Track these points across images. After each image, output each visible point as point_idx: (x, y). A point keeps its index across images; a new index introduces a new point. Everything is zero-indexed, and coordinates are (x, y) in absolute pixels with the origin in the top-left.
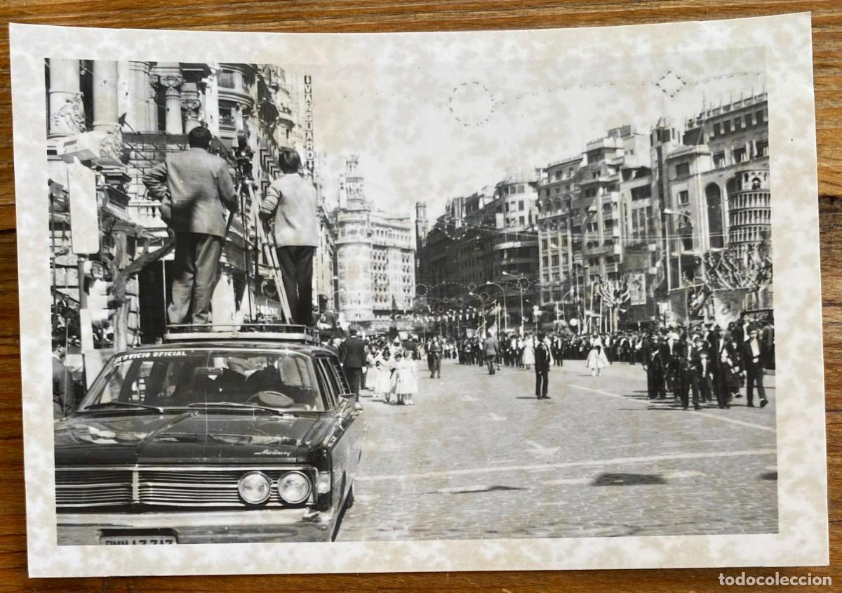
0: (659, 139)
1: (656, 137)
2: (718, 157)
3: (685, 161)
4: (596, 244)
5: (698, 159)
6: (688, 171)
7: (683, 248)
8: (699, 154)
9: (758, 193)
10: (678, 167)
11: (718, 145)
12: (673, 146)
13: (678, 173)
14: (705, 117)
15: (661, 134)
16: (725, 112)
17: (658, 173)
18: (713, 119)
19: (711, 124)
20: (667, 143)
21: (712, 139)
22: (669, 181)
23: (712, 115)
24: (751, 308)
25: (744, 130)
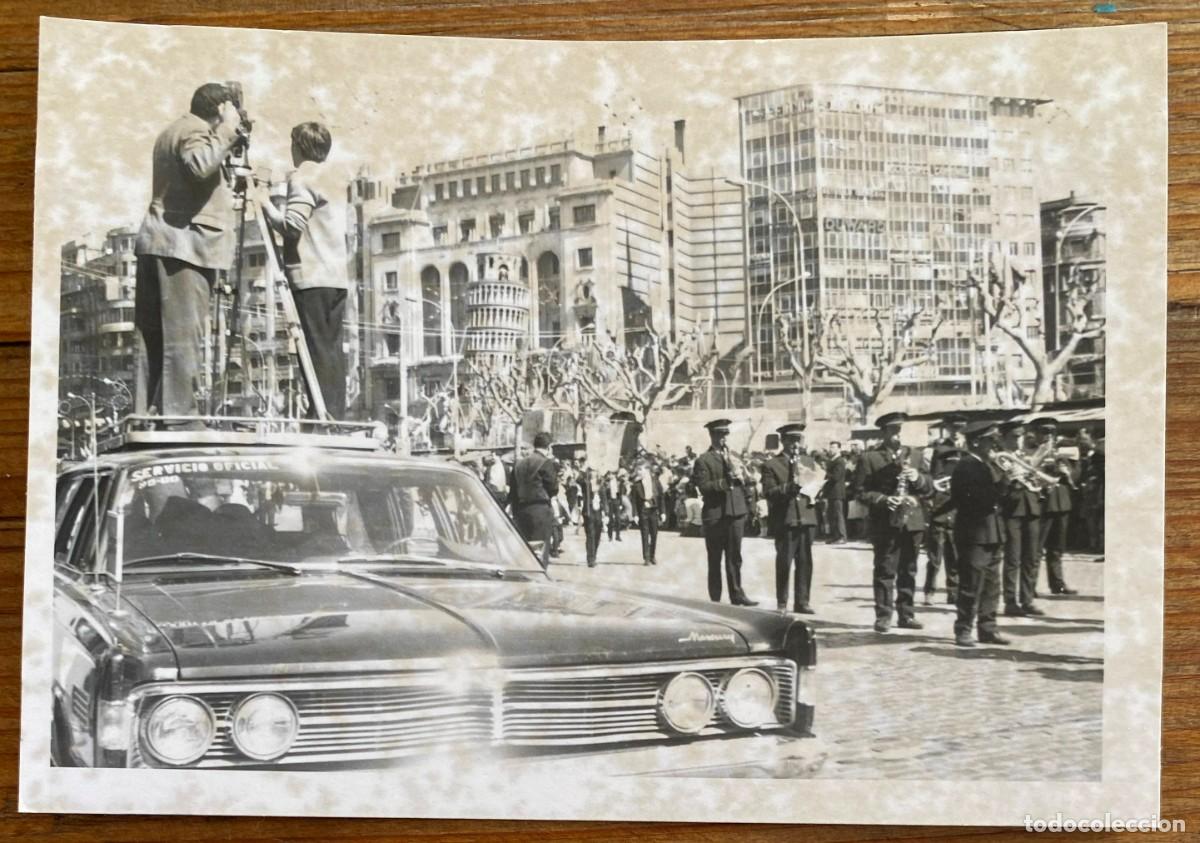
0: (360, 194)
1: (355, 191)
2: (440, 230)
3: (395, 230)
4: (263, 336)
5: (412, 228)
6: (397, 243)
7: (386, 351)
8: (414, 223)
9: (506, 286)
10: (385, 237)
11: (440, 214)
12: (380, 208)
13: (385, 246)
14: (424, 173)
15: (363, 187)
16: (452, 169)
17: (356, 242)
18: (435, 176)
19: (432, 182)
20: (371, 202)
21: (432, 204)
22: (372, 255)
23: (433, 171)
24: (505, 443)
25: (475, 197)
